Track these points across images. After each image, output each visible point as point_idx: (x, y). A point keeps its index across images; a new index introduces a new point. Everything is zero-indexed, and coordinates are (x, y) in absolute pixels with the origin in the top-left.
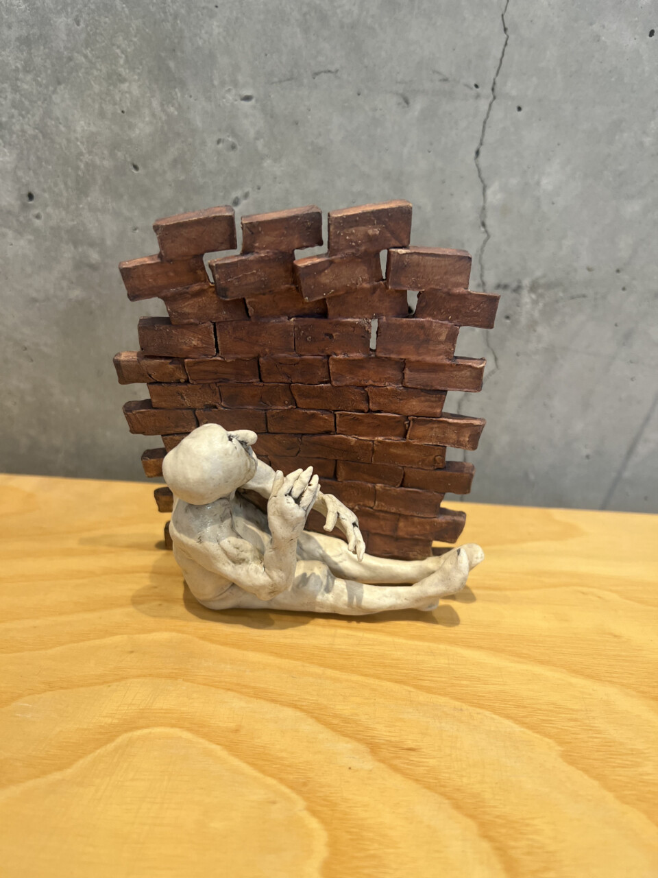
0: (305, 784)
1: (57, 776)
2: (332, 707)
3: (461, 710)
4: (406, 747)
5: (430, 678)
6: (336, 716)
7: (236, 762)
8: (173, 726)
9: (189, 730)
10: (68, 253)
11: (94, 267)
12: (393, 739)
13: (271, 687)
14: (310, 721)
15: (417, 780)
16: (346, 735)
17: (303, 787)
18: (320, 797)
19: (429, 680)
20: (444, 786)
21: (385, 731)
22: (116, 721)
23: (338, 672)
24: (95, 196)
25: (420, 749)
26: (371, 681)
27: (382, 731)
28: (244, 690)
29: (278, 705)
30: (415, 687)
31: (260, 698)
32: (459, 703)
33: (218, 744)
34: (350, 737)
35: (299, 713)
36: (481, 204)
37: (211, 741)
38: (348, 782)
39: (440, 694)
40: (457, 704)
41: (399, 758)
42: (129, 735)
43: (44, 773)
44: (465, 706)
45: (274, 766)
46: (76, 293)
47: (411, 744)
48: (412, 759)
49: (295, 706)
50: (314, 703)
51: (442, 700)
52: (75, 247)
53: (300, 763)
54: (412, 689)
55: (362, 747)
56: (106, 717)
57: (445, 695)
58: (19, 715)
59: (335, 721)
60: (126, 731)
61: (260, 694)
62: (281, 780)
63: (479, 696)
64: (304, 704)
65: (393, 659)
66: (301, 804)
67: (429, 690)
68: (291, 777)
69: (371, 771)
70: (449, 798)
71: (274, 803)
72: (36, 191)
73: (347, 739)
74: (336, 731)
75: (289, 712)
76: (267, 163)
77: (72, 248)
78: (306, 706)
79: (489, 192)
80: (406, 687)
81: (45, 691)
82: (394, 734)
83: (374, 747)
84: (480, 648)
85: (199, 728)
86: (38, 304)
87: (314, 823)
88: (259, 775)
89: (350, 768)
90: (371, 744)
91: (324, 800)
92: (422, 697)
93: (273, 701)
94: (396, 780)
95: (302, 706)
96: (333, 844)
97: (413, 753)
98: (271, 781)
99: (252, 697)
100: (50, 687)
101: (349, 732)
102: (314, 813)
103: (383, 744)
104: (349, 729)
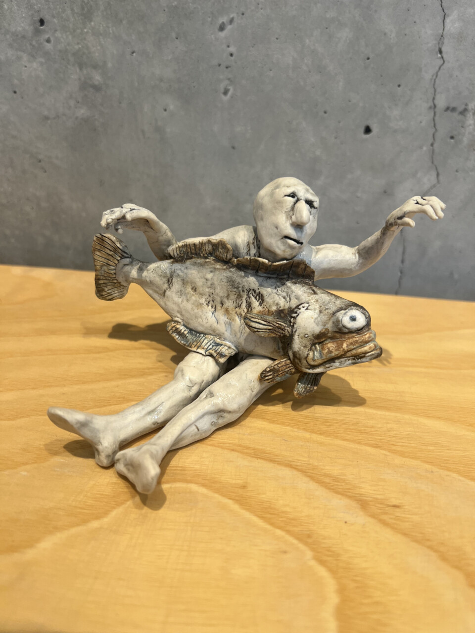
0: (309, 536)
1: (95, 524)
2: (322, 467)
3: (432, 472)
4: (390, 504)
5: (401, 444)
6: (326, 475)
7: (247, 515)
8: (189, 482)
9: (204, 485)
10: (75, 75)
11: (97, 88)
12: (379, 497)
13: (268, 449)
14: (306, 479)
15: (405, 534)
16: (338, 493)
17: (307, 538)
18: (324, 547)
19: (401, 446)
20: (428, 540)
21: (371, 490)
23: (322, 437)
24: (98, 21)
25: (403, 506)
26: (352, 445)
27: (367, 490)
28: (245, 451)
29: (276, 465)
30: (389, 451)
31: (260, 458)
32: (430, 466)
33: (230, 499)
34: (341, 494)
35: (295, 472)
36: (441, 31)
37: (224, 496)
38: (345, 534)
39: (412, 458)
40: (428, 467)
41: (386, 513)
43: (85, 522)
44: (435, 469)
45: (281, 519)
46: (82, 112)
47: (394, 502)
48: (398, 515)
49: (290, 466)
50: (306, 464)
51: (414, 463)
52: (81, 69)
53: (302, 517)
54: (388, 453)
55: (354, 504)
57: (416, 458)
58: (58, 470)
59: (327, 480)
61: (259, 454)
62: (288, 532)
63: (445, 460)
64: (298, 464)
65: (367, 427)
66: (309, 554)
67: (402, 454)
68: (296, 529)
69: (364, 525)
70: (436, 551)
71: (285, 552)
72: (47, 18)
73: (340, 496)
74: (329, 489)
75: (286, 472)
77: (78, 70)
78: (299, 466)
79: (448, 20)
80: (382, 452)
81: (76, 449)
82: (379, 493)
83: (363, 504)
84: (439, 418)
85: (212, 484)
86: (49, 122)
87: (322, 572)
88: (268, 527)
89: (346, 522)
90: (361, 501)
91: (329, 551)
92: (398, 460)
93: (271, 461)
94: (387, 534)
95: (297, 466)
96: (342, 590)
97: (397, 510)
98: (279, 532)
99: (253, 457)
100: (81, 445)
101: (340, 490)
102: (322, 562)
103: (371, 501)
104: (339, 487)
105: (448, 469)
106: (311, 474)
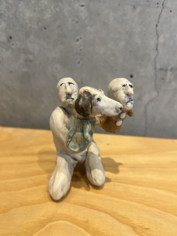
2: (117, 212)
3: (161, 213)
4: (145, 228)
6: (119, 216)
8: (65, 220)
9: (71, 222)
10: (23, 57)
12: (140, 225)
13: (97, 205)
14: (111, 218)
16: (124, 223)
19: (148, 202)
22: (45, 218)
23: (118, 199)
24: (32, 38)
25: (150, 228)
26: (129, 202)
27: (136, 222)
29: (100, 212)
31: (93, 209)
33: (81, 227)
34: (126, 224)
35: (108, 215)
36: (157, 42)
37: (79, 226)
39: (153, 207)
40: (159, 211)
41: (143, 232)
42: (50, 224)
44: (162, 212)
47: (147, 227)
48: (148, 233)
49: (105, 212)
50: (111, 211)
51: (154, 209)
53: (110, 235)
54: (143, 205)
55: (130, 228)
56: (41, 217)
58: (12, 216)
59: (120, 218)
60: (49, 222)
63: (166, 208)
64: (108, 211)
65: (134, 194)
67: (148, 205)
72: (13, 36)
74: (121, 222)
75: (103, 215)
76: (88, 28)
77: (24, 55)
79: (160, 39)
81: (20, 206)
82: (140, 223)
84: (162, 189)
85: (74, 221)
86: (13, 73)
90: (133, 227)
92: (147, 208)
93: (98, 210)
97: (148, 230)
99: (91, 208)
100: (22, 205)
103: (137, 227)
104: (125, 221)
105: (167, 212)
106: (113, 215)
